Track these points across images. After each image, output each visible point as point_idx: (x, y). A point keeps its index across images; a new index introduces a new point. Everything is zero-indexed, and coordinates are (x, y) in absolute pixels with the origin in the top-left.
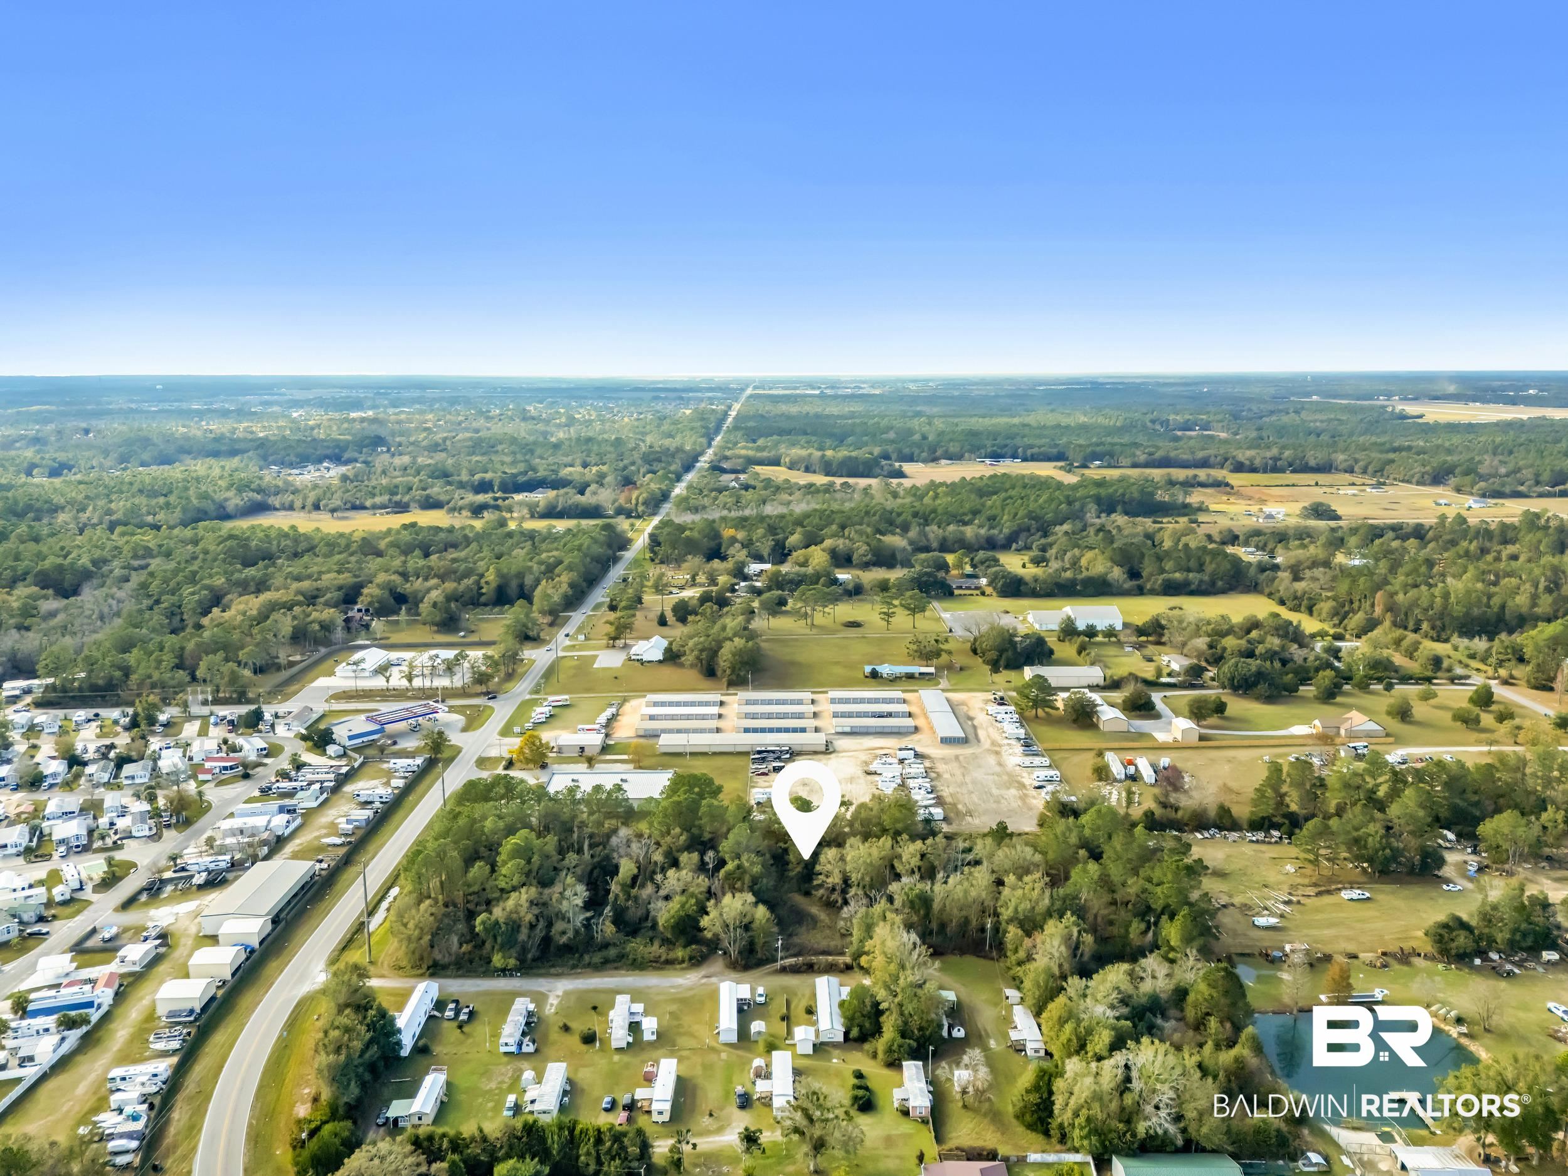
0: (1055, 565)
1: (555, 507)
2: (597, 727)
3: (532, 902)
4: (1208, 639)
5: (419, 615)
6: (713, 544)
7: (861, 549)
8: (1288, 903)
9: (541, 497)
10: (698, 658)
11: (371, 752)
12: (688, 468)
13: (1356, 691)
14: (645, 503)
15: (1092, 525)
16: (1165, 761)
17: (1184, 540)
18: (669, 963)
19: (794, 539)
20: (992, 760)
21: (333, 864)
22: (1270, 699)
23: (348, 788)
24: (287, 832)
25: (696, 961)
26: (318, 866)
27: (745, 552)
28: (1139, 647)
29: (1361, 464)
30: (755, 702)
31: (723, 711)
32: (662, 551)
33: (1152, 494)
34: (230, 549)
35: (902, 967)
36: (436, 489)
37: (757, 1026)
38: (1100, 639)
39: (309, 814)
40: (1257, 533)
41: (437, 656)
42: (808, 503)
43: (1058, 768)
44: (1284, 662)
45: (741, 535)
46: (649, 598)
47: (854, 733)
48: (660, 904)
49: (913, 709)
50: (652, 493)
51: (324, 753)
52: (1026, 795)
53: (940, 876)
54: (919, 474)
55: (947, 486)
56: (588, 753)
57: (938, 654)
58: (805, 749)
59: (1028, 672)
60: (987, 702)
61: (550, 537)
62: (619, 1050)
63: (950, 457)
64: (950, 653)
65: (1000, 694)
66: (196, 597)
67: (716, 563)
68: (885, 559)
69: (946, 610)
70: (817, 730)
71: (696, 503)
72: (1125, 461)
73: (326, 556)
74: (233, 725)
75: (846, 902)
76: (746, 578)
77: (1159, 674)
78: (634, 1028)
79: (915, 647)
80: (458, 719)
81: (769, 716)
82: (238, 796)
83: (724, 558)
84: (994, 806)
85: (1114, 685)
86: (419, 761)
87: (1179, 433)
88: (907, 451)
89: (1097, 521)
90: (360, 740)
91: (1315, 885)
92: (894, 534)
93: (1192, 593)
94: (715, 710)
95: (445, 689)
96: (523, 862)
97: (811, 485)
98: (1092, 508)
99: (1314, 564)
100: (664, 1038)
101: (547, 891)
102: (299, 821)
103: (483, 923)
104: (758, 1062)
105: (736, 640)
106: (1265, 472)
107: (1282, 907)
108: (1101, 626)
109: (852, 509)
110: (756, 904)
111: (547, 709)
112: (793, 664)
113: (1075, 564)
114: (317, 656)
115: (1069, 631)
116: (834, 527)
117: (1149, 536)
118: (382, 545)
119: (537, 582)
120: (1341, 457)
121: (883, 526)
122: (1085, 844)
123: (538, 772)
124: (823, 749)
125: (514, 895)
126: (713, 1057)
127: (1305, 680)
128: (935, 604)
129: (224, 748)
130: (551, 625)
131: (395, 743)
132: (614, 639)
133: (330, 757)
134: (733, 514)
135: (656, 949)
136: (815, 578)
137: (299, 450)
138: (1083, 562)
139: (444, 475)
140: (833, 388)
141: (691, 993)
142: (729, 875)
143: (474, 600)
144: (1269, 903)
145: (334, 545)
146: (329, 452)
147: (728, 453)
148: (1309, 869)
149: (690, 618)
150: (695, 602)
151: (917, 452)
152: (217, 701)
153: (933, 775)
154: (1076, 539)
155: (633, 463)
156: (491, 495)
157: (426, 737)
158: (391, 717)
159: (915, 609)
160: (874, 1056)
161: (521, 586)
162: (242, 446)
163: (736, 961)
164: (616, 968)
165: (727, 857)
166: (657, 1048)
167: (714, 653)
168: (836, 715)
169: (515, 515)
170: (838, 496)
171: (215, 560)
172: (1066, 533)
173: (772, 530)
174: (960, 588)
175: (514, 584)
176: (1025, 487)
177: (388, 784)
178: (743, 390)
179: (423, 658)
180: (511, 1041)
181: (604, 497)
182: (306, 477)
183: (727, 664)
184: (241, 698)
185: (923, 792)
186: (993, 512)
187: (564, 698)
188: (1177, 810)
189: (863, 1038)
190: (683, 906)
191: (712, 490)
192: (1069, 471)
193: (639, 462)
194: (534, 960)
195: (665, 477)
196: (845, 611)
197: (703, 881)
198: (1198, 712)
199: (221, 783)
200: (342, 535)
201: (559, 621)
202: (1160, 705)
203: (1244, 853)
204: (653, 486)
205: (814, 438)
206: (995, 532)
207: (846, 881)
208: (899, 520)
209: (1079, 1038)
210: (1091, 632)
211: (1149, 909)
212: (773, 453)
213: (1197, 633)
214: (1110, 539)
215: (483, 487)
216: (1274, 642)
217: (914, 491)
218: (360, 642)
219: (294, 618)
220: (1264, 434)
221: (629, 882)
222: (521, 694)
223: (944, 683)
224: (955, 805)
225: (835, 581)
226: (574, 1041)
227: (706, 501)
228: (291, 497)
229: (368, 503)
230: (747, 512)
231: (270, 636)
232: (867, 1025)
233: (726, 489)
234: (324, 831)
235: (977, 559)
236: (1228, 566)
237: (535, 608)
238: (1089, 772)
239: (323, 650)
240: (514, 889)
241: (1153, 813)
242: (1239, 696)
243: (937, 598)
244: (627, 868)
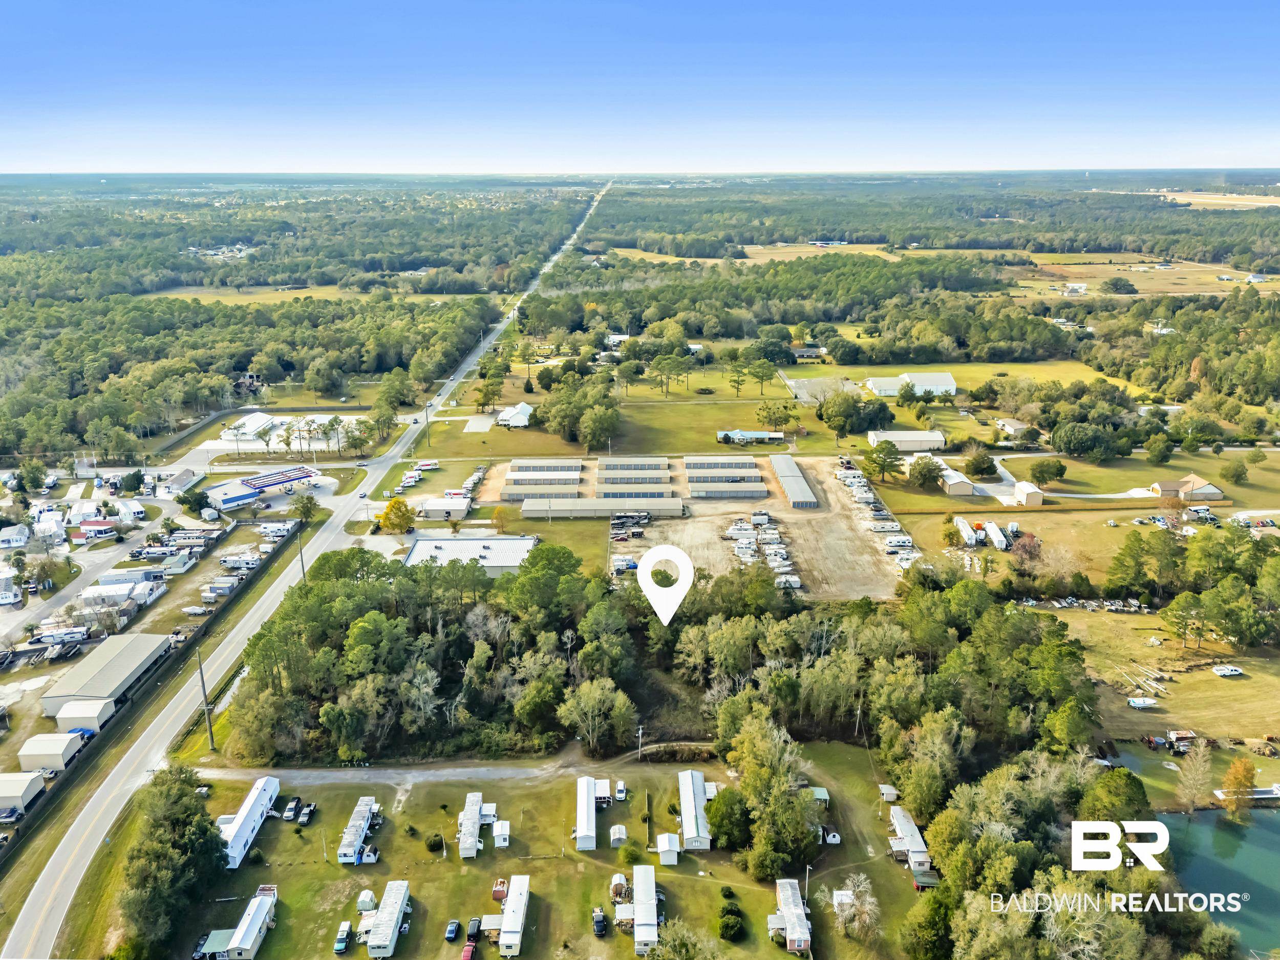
0: (888, 336)
1: (435, 284)
2: (463, 491)
3: (379, 692)
4: (1041, 404)
5: (303, 380)
6: (576, 317)
7: (711, 322)
8: (1160, 680)
9: (423, 275)
10: (560, 424)
11: (245, 516)
12: (555, 250)
13: (1186, 454)
14: (515, 280)
15: (917, 299)
16: (1012, 525)
17: (1004, 311)
18: (524, 752)
19: (649, 313)
20: (843, 525)
21: (190, 635)
22: (1104, 463)
23: (218, 553)
24: (149, 600)
25: (553, 750)
26: (173, 639)
27: (605, 324)
28: (974, 411)
29: (1149, 244)
30: (614, 467)
31: (585, 476)
32: (531, 322)
33: (968, 271)
34: (134, 319)
35: (774, 772)
36: (330, 268)
37: (617, 832)
38: (936, 404)
39: (176, 579)
40: (1068, 305)
41: (313, 422)
42: (662, 280)
43: (909, 533)
44: (1116, 427)
45: (601, 309)
46: (517, 367)
47: (709, 497)
48: (516, 689)
49: (765, 474)
50: (522, 271)
51: (200, 516)
52: (880, 561)
53: (807, 658)
54: (759, 256)
55: (786, 265)
56: (453, 518)
57: (786, 420)
58: (662, 514)
59: (874, 438)
60: (834, 466)
61: (428, 310)
62: (468, 860)
63: (786, 240)
64: (797, 418)
65: (846, 458)
66: (97, 364)
67: (578, 334)
68: (733, 331)
69: (790, 378)
70: (674, 495)
71: (562, 280)
72: (938, 243)
73: (223, 326)
74: (116, 488)
75: (708, 684)
76: (605, 348)
77: (997, 439)
78: (485, 831)
79: (765, 414)
80: (331, 482)
81: (628, 481)
82: (109, 561)
83: (585, 330)
84: (849, 572)
85: (957, 448)
86: (289, 525)
87: (983, 220)
88: (747, 235)
89: (921, 295)
90: (235, 504)
91: (1183, 659)
92: (741, 308)
93: (1016, 360)
94: (576, 475)
95: (323, 452)
96: (370, 648)
97: (663, 265)
98: (918, 283)
99: (1126, 333)
100: (517, 845)
101: (395, 678)
102: (163, 588)
103: (327, 714)
104: (618, 879)
105: (597, 407)
106: (1063, 252)
107: (1154, 684)
108: (938, 391)
109: (703, 285)
110: (616, 689)
111: (416, 474)
112: (649, 429)
113: (905, 334)
114: (208, 419)
115: (908, 397)
116: (686, 301)
117: (970, 309)
118: (275, 316)
119: (415, 350)
120: (1130, 238)
121: (731, 300)
122: (952, 621)
123: (405, 537)
124: (680, 514)
125: (360, 683)
126: (569, 869)
127: (1137, 443)
128: (781, 372)
129: (103, 510)
130: (426, 391)
131: (268, 507)
132: (483, 405)
133: (205, 521)
134: (594, 290)
135: (511, 736)
136: (670, 348)
137: (215, 234)
138: (914, 332)
139: (340, 256)
140: (681, 183)
141: (547, 787)
142: (587, 657)
143: (355, 368)
144: (1141, 681)
145: (232, 316)
146: (240, 235)
147: (590, 236)
148: (1174, 642)
149: (554, 386)
150: (559, 370)
151: (756, 235)
152: (104, 464)
153: (787, 540)
154: (905, 310)
155: (506, 245)
156: (379, 272)
157: (297, 501)
158: (267, 481)
159: (763, 377)
160: (745, 868)
161: (399, 355)
162: (165, 229)
163: (595, 750)
164: (470, 757)
165: (586, 637)
166: (509, 857)
167: (576, 419)
168: (691, 480)
169: (400, 290)
170: (689, 273)
171: (119, 329)
172: (896, 306)
173: (629, 304)
174: (802, 356)
175: (392, 353)
176: (855, 265)
177: (257, 548)
178: (603, 185)
179: (300, 422)
180: (350, 851)
181: (478, 274)
182: (221, 256)
183: (588, 431)
184: (129, 461)
185: (779, 559)
186: (829, 287)
187: (433, 462)
188: (1035, 578)
189: (732, 847)
190: (539, 691)
191: (578, 268)
192: (891, 252)
193: (512, 244)
194: (384, 748)
195: (534, 257)
196: (698, 379)
197: (560, 665)
198: (1041, 475)
199: (95, 547)
200: (239, 308)
201: (433, 388)
202: (1001, 470)
203: (1104, 624)
204: (523, 265)
205: (665, 224)
206: (831, 305)
207: (708, 660)
208: (744, 295)
209: (975, 861)
210: (928, 398)
211: (1027, 696)
212: (630, 236)
213: (1030, 399)
214: (935, 310)
215: (373, 266)
216: (1103, 407)
217: (756, 269)
218: (249, 407)
219: (185, 383)
220: (1057, 219)
221: (483, 664)
222: (392, 458)
223: (792, 448)
224: (810, 571)
225: (687, 351)
226: (420, 848)
227: (570, 278)
228: (202, 274)
229: (270, 280)
230: (607, 288)
231: (159, 401)
232: (736, 833)
233: (588, 267)
234: (187, 599)
235: (817, 330)
236: (1049, 335)
237: (410, 375)
238: (940, 537)
239: (213, 414)
240: (362, 676)
241: (1011, 583)
242: (1075, 459)
243: (782, 366)
244: (481, 650)
